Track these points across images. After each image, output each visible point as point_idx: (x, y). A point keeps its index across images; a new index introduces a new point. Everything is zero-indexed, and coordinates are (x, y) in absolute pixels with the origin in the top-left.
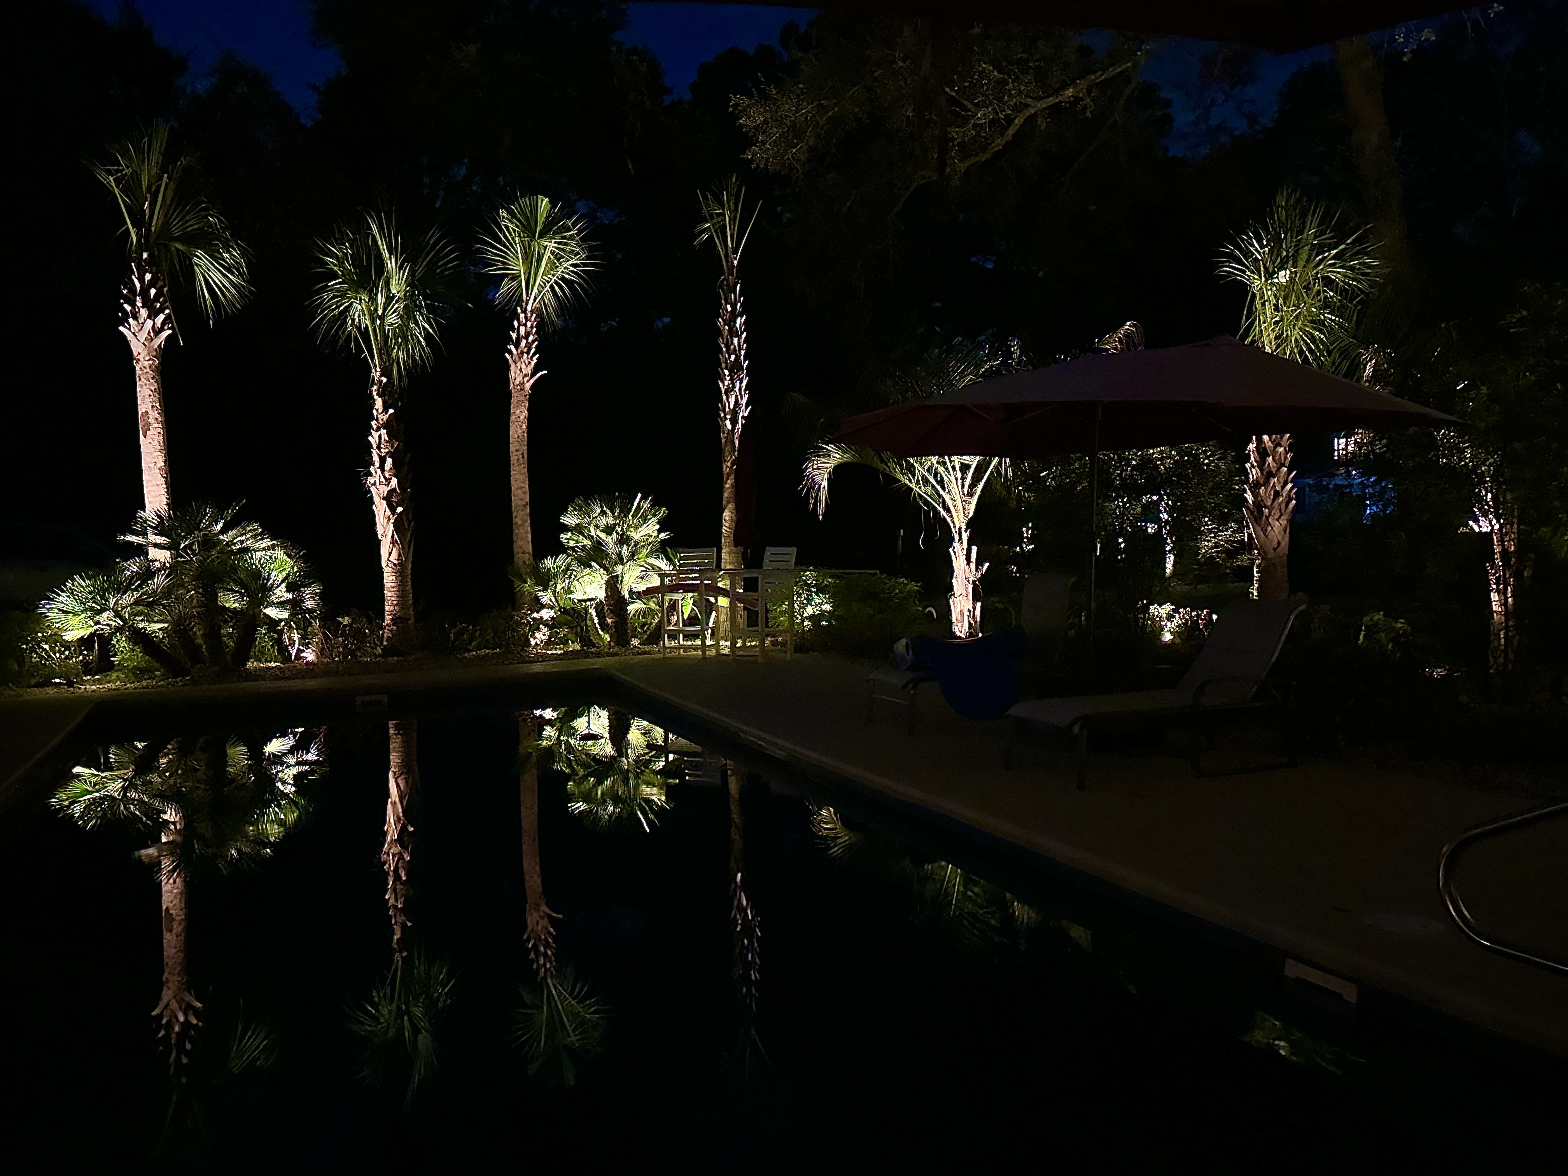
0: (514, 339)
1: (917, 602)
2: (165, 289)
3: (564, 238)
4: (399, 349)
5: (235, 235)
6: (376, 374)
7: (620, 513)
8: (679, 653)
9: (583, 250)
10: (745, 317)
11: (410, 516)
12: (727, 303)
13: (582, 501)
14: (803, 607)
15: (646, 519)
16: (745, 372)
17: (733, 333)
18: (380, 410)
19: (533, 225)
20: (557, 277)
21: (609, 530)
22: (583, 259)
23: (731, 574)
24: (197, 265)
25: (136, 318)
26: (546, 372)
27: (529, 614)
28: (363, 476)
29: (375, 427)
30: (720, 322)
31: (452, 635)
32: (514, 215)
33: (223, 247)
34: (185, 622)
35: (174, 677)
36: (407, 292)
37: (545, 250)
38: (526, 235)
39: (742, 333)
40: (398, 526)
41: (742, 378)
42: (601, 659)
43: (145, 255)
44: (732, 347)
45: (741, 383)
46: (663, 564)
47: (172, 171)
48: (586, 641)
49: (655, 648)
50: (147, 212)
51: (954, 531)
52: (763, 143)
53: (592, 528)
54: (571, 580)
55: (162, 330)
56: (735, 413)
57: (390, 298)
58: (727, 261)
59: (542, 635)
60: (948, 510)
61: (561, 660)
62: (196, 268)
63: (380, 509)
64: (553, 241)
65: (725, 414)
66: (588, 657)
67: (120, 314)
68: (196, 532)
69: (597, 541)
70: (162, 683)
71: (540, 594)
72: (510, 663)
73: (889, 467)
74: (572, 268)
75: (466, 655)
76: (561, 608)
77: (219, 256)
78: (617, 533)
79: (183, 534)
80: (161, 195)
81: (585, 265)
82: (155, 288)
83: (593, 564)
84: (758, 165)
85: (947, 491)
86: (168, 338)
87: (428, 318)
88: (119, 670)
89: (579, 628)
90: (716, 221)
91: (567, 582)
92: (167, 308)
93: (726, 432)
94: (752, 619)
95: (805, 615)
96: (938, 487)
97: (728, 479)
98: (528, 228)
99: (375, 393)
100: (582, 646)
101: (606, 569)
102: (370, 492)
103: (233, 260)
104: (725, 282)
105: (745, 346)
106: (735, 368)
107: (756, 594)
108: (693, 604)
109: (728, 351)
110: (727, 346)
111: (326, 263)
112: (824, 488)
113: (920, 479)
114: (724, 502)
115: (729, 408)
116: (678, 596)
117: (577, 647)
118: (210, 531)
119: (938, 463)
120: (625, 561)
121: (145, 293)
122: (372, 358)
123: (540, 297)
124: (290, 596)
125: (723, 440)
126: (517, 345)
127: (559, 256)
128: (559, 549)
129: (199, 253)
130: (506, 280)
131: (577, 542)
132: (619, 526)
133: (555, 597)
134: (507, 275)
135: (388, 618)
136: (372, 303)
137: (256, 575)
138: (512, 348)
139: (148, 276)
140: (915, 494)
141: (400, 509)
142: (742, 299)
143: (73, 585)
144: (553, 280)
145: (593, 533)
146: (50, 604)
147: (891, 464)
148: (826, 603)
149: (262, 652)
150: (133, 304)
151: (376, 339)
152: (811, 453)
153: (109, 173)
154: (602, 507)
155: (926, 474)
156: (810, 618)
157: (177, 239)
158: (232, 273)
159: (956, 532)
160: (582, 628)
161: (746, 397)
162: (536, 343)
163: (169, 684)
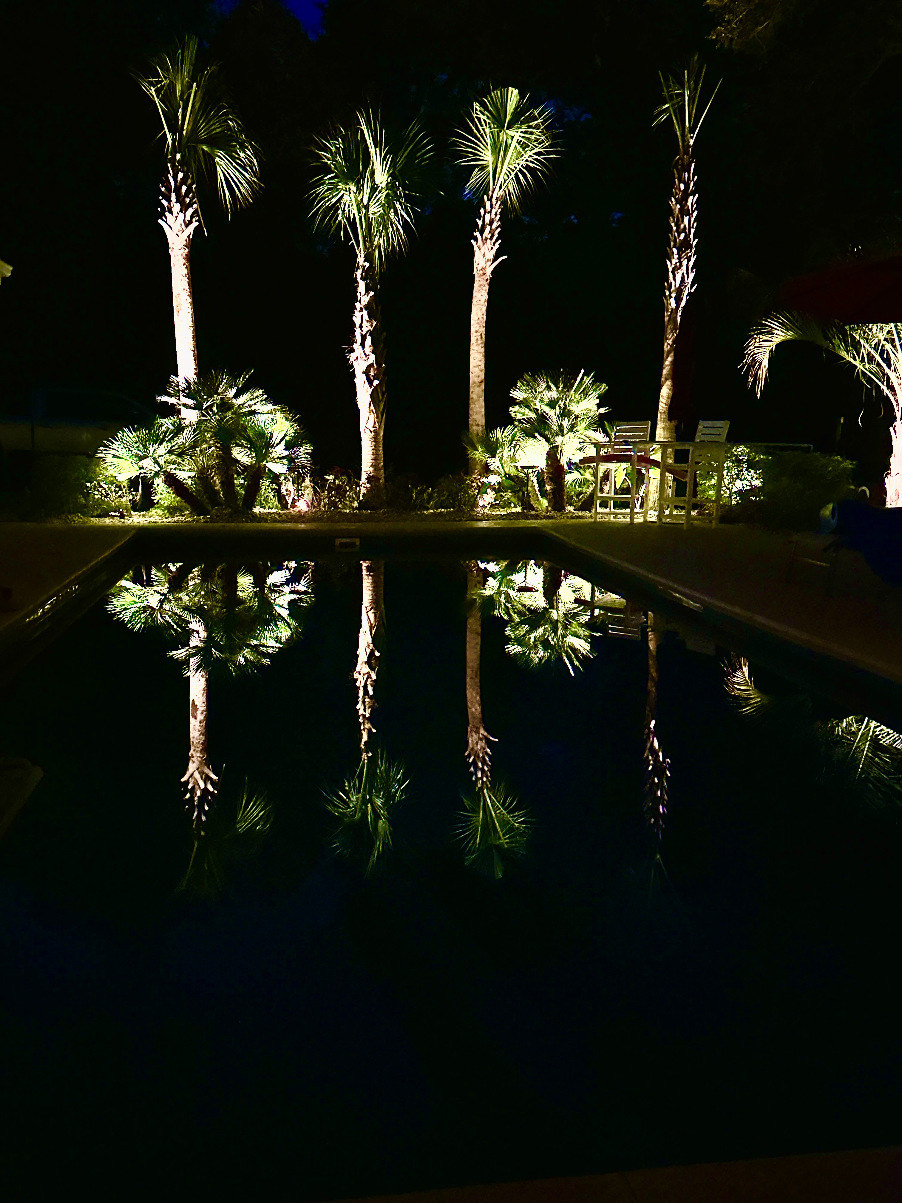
0: (480, 226)
1: (850, 481)
2: (194, 186)
3: (530, 127)
4: (380, 236)
5: (249, 138)
6: (361, 260)
7: (564, 388)
8: (610, 519)
9: (547, 139)
10: (697, 195)
11: (384, 389)
12: (680, 182)
13: (530, 376)
14: (732, 481)
15: (586, 395)
16: (693, 251)
17: (684, 212)
18: (363, 293)
19: (502, 116)
20: (522, 166)
21: (552, 404)
22: (546, 147)
23: (664, 446)
24: (218, 164)
25: (171, 212)
26: (506, 257)
27: (479, 479)
28: (348, 352)
29: (358, 309)
30: (672, 202)
31: (414, 495)
32: (486, 108)
33: (240, 148)
34: (208, 471)
35: (198, 515)
36: (388, 183)
37: (512, 139)
38: (496, 126)
39: (693, 212)
40: (374, 397)
41: (690, 256)
42: (539, 521)
43: (178, 156)
44: (682, 226)
45: (689, 261)
46: (600, 437)
47: (201, 79)
48: (527, 505)
49: (587, 514)
50: (180, 118)
51: (896, 410)
52: (729, 22)
53: (537, 402)
54: (517, 448)
55: (190, 222)
56: (679, 291)
57: (374, 189)
58: (684, 141)
59: (489, 497)
60: (892, 388)
61: (504, 519)
62: (218, 166)
63: (360, 380)
64: (520, 130)
65: (670, 293)
66: (527, 518)
67: (159, 209)
68: (215, 396)
69: (542, 414)
70: (189, 519)
71: (489, 460)
72: (461, 520)
73: (833, 344)
74: (535, 157)
75: (425, 512)
76: (506, 474)
77: (237, 156)
78: (560, 407)
79: (205, 397)
80: (191, 102)
81: (548, 153)
82: (186, 185)
83: (537, 435)
84: (722, 45)
85: (893, 368)
86: (196, 229)
87: (406, 207)
88: (158, 508)
89: (521, 493)
90: (675, 101)
91: (513, 450)
92: (195, 203)
93: (670, 310)
94: (680, 489)
95: (735, 490)
96: (884, 365)
97: (667, 357)
98: (498, 120)
99: (359, 277)
100: (523, 509)
101: (547, 440)
102: (352, 366)
103: (248, 160)
104: (680, 161)
105: (695, 224)
106: (685, 245)
107: (686, 465)
108: (626, 475)
109: (677, 231)
110: (677, 225)
111: (320, 157)
112: (765, 366)
113: (865, 356)
114: (663, 379)
115: (675, 286)
116: (612, 466)
117: (519, 509)
118: (225, 395)
119: (885, 339)
120: (565, 432)
121: (178, 190)
122: (358, 245)
123: (505, 185)
124: (287, 453)
125: (666, 319)
126: (482, 233)
127: (524, 145)
128: (509, 421)
129: (221, 153)
130: (477, 170)
131: (523, 414)
132: (562, 400)
133: (502, 465)
134: (477, 166)
135: (364, 476)
136: (359, 194)
137: (261, 435)
138: (477, 234)
139: (181, 175)
140: (858, 370)
141: (376, 382)
142: (696, 178)
143: (123, 435)
144: (518, 169)
145: (538, 407)
146: (107, 450)
147: (837, 341)
148: (756, 479)
149: (266, 502)
150: (169, 201)
151: (362, 228)
152: (754, 331)
153: (151, 84)
154: (548, 383)
155: (872, 351)
156: (740, 493)
157: (204, 142)
158: (246, 171)
159: (898, 410)
160: (524, 493)
161: (692, 276)
162: (499, 229)
163: (194, 520)
